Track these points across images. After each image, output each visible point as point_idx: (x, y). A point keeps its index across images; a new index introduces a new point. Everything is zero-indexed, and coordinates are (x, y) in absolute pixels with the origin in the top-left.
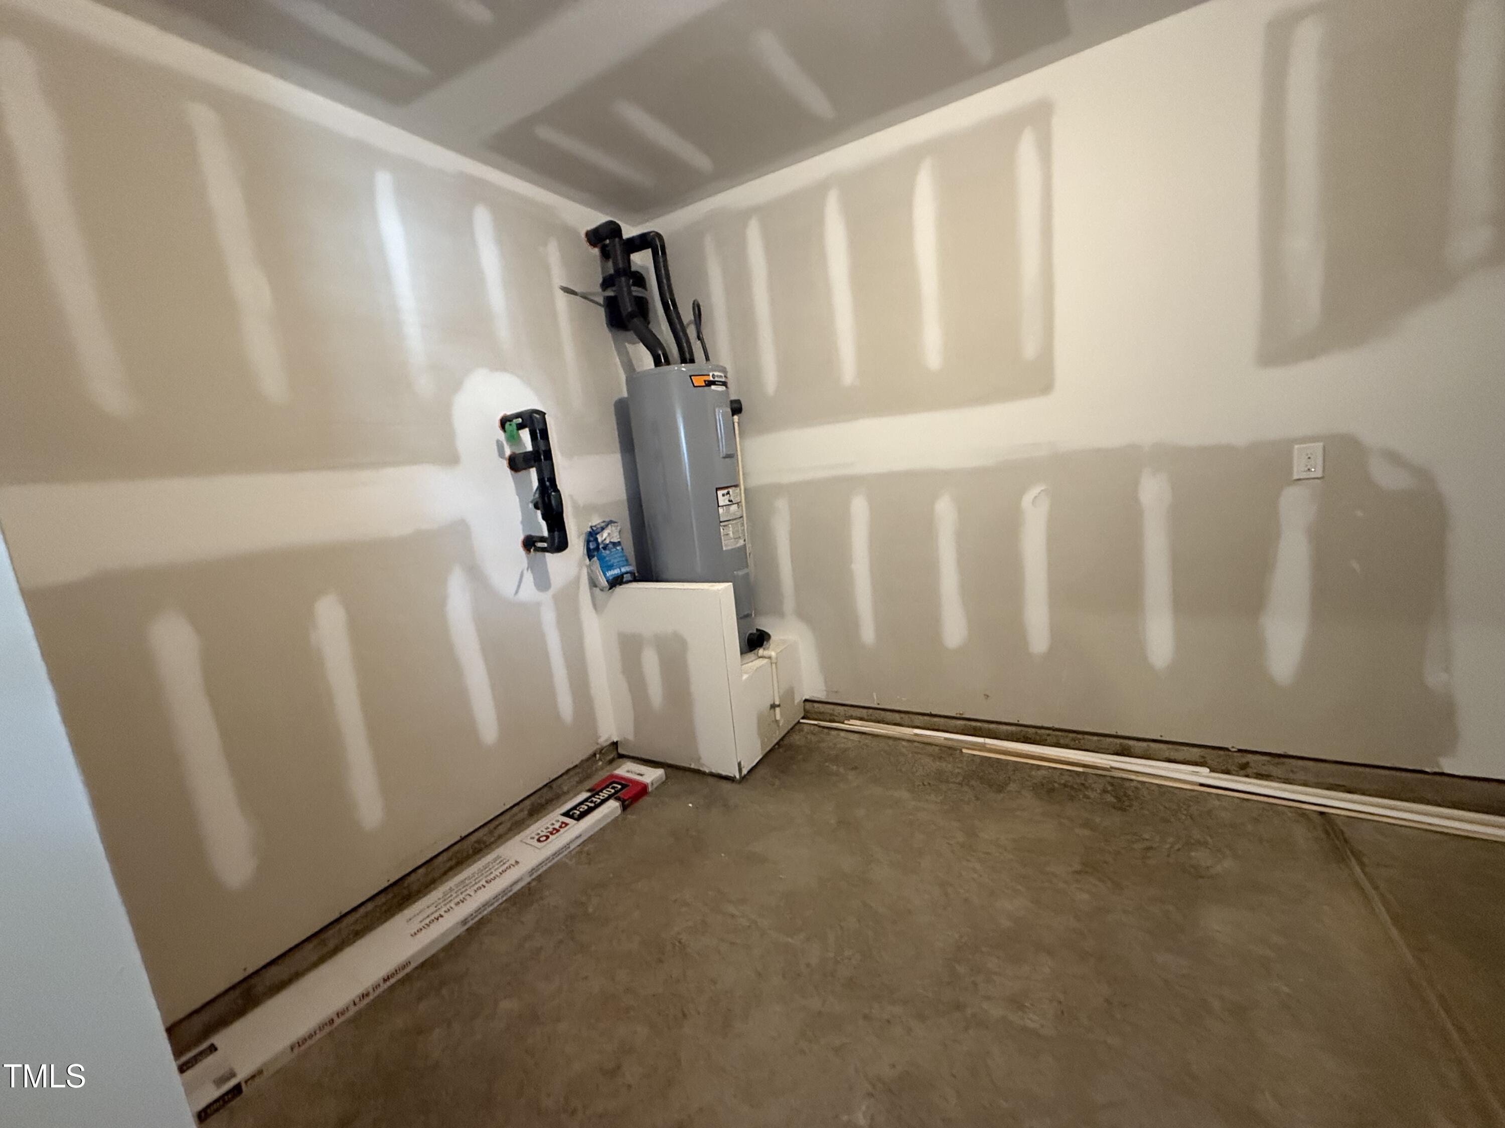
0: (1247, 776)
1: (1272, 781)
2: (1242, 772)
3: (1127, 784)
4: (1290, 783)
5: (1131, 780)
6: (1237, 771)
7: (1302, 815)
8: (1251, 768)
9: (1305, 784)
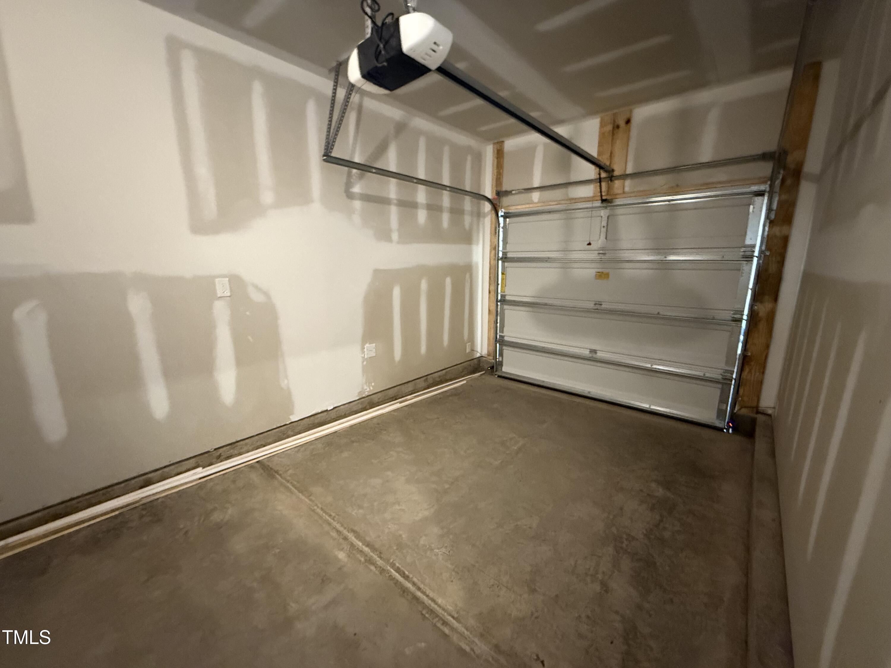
0: (221, 461)
1: (233, 458)
2: (219, 460)
3: (155, 503)
4: (241, 455)
5: (158, 499)
6: (216, 461)
7: (251, 467)
8: (223, 456)
9: (248, 452)
